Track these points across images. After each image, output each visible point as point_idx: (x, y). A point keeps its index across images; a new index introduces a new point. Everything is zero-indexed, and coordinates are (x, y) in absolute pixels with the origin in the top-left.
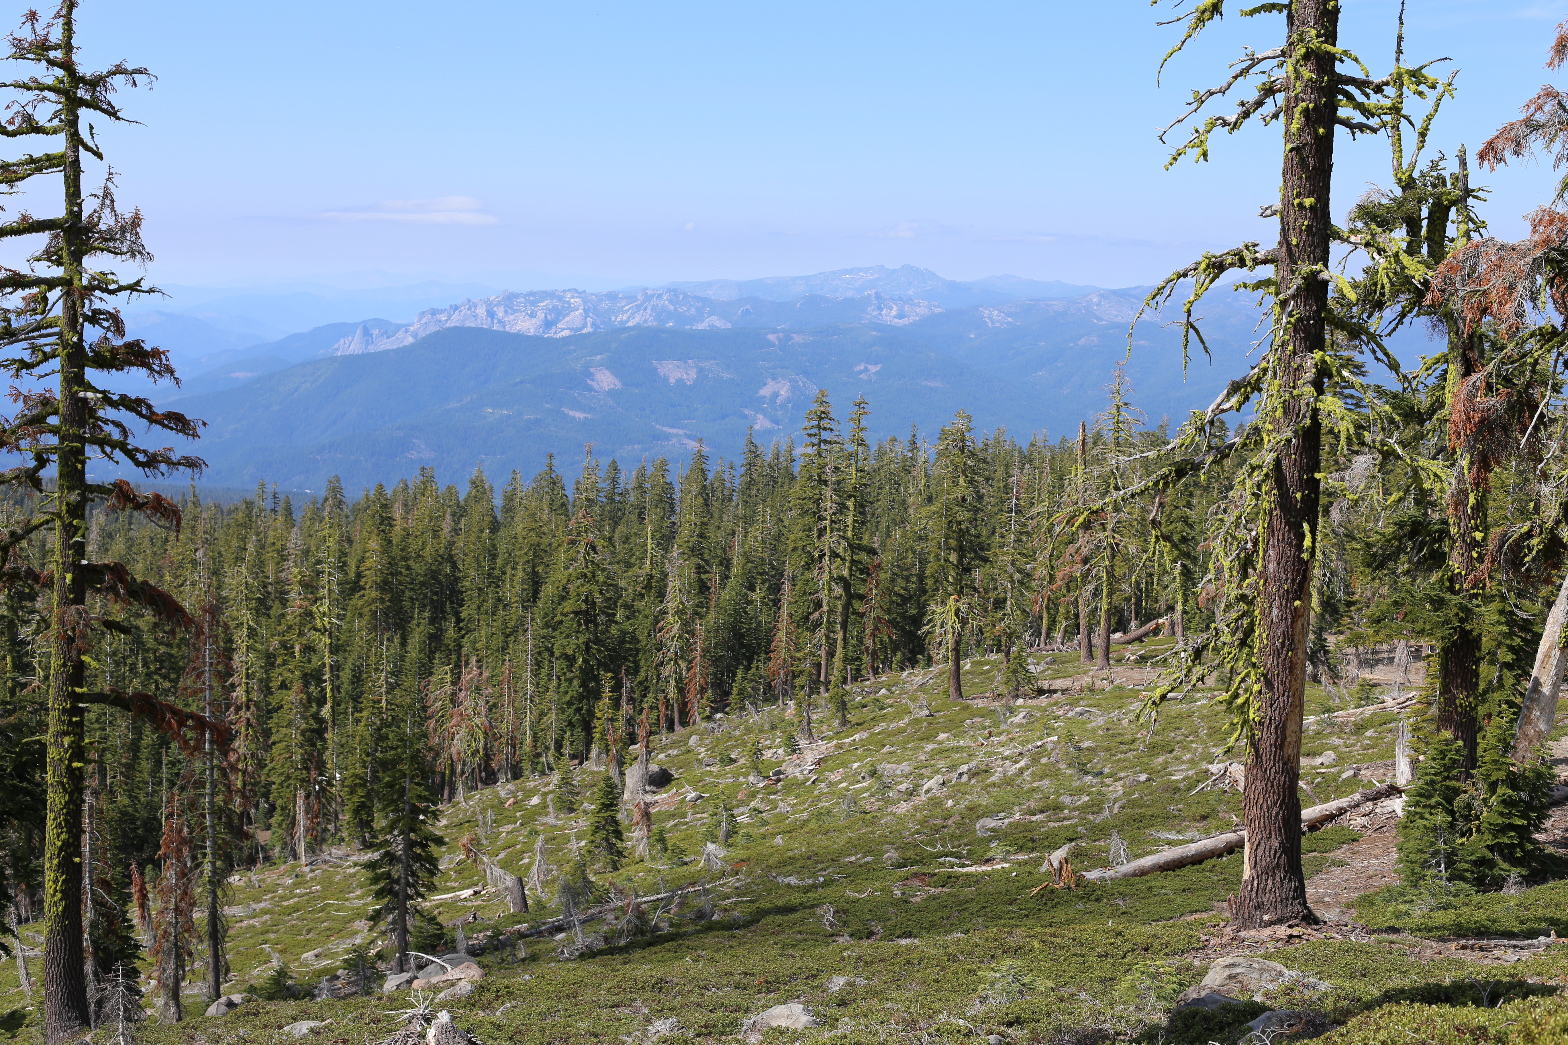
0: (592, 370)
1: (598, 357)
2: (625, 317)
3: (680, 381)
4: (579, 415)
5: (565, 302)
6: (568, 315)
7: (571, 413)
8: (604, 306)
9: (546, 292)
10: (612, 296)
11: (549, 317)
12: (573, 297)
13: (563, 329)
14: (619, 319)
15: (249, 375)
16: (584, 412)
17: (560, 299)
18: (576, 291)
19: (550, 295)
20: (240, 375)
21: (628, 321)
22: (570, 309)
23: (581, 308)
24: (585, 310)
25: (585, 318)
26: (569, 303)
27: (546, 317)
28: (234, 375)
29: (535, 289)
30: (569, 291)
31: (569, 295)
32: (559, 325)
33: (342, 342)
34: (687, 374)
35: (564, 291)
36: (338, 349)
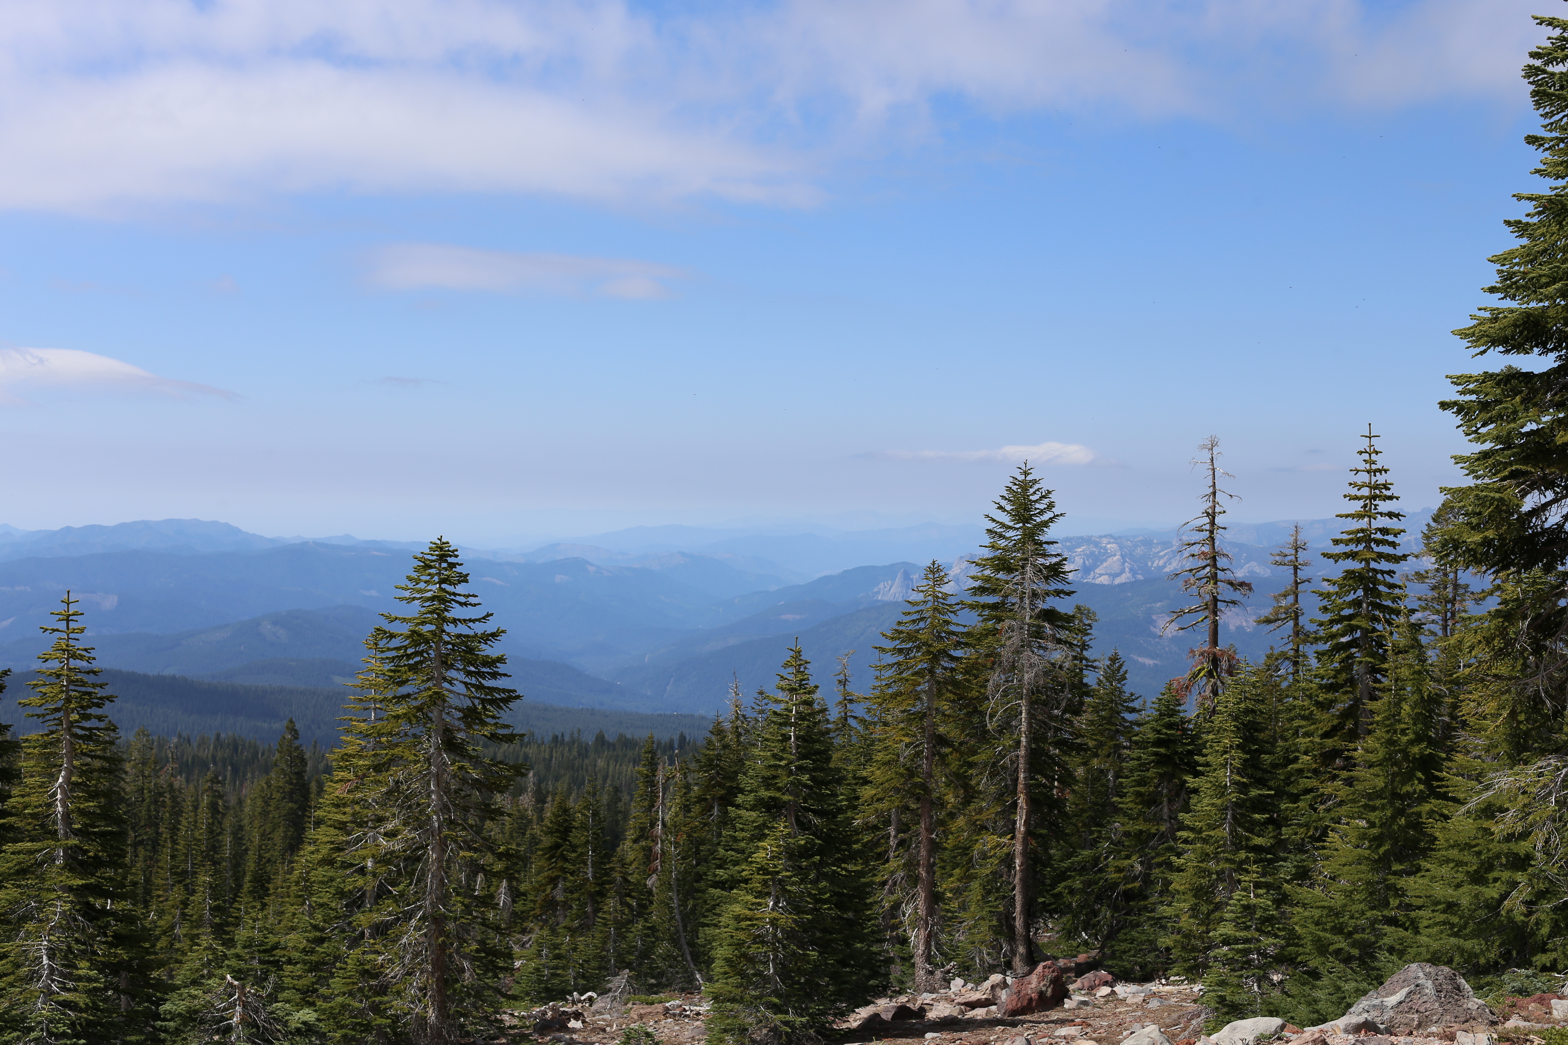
0: (1154, 617)
1: (1159, 604)
2: (1161, 563)
3: (1240, 628)
4: (1149, 662)
5: (1101, 548)
6: (1105, 560)
7: (1140, 660)
8: (1139, 551)
9: (1082, 538)
10: (1148, 543)
11: (1087, 563)
12: (1109, 543)
13: (1101, 575)
14: (1155, 565)
15: (798, 617)
16: (1152, 658)
17: (1097, 544)
18: (1111, 536)
19: (1088, 540)
20: (789, 617)
21: (1164, 566)
22: (1105, 555)
23: (1119, 553)
24: (1122, 555)
25: (1123, 563)
26: (1105, 549)
27: (1084, 562)
28: (783, 617)
29: (1071, 535)
30: (1105, 536)
31: (1105, 541)
32: (1097, 571)
33: (881, 586)
34: (1246, 621)
35: (1101, 537)
36: (878, 593)
